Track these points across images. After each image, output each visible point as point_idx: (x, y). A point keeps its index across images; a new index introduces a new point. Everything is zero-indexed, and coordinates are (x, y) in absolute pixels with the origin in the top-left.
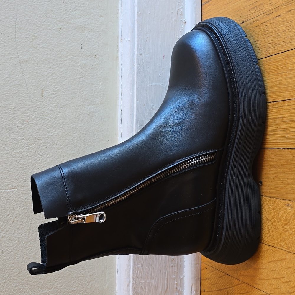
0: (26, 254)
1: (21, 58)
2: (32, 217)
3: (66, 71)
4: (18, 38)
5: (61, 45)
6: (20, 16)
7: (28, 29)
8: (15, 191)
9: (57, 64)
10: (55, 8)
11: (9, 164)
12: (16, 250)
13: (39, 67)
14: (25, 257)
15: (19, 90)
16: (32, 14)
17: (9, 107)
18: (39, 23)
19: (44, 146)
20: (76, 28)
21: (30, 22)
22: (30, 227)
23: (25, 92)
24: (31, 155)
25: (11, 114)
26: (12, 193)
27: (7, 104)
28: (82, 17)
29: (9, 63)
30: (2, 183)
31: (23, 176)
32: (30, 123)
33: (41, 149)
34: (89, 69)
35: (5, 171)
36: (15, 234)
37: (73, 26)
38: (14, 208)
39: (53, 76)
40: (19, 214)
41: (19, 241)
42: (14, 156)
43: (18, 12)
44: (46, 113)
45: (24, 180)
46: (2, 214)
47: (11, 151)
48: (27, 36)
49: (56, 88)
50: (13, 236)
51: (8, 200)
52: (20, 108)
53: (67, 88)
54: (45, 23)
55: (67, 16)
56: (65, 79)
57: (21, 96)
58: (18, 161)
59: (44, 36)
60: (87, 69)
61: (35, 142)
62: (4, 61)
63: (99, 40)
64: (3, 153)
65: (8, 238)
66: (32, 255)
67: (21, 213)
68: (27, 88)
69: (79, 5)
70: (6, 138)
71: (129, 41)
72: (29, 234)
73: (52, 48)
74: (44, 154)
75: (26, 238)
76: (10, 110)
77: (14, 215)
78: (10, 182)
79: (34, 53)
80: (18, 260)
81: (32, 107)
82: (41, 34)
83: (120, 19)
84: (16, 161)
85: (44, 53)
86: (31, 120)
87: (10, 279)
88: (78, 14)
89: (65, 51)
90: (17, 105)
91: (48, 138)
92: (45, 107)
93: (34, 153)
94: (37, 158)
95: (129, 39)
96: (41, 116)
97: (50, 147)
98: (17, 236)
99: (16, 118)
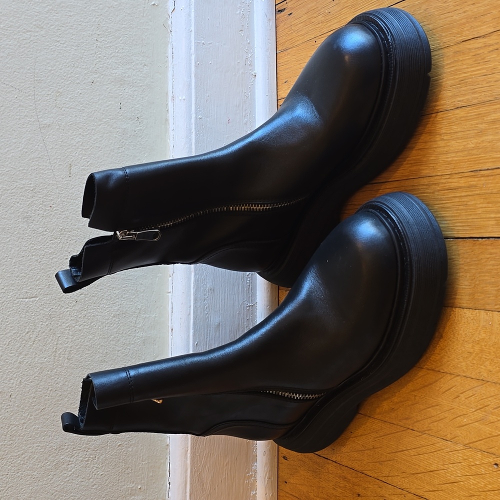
0: (51, 385)
1: (42, 121)
2: (59, 336)
3: (101, 139)
4: (37, 94)
5: (94, 104)
6: (40, 65)
7: (51, 83)
8: (35, 300)
9: (88, 130)
10: (85, 54)
11: (27, 264)
12: (38, 380)
13: (66, 133)
14: (50, 389)
15: (39, 164)
16: (56, 62)
17: (27, 188)
18: (65, 75)
19: (73, 240)
20: (112, 82)
21: (53, 73)
22: (56, 349)
23: (48, 167)
24: (56, 252)
25: (29, 197)
26: (31, 303)
27: (24, 184)
28: (121, 66)
29: (27, 129)
30: (19, 290)
31: (46, 280)
32: (55, 209)
33: (70, 244)
34: (130, 136)
35: (22, 275)
36: (37, 359)
37: (109, 79)
38: (35, 324)
39: (84, 146)
40: (41, 332)
41: (41, 368)
42: (34, 253)
43: (37, 60)
44: (76, 195)
45: (47, 286)
46: (20, 332)
47: (30, 247)
48: (50, 93)
49: (88, 162)
50: (34, 361)
51: (27, 313)
52: (40, 189)
53: (102, 162)
54: (72, 74)
55: (101, 66)
56: (100, 149)
57: (43, 174)
58: (39, 261)
59: (71, 93)
60: (128, 136)
61: (61, 234)
62: (19, 126)
63: (143, 98)
64: (19, 250)
65: (27, 364)
66: (59, 386)
67: (44, 330)
68: (50, 163)
69: (117, 51)
70: (23, 229)
71: (184, 99)
72: (55, 359)
73: (82, 108)
74: (73, 250)
75: (50, 363)
76: (29, 192)
77: (35, 333)
78: (29, 288)
79: (59, 115)
80: (41, 393)
81: (57, 188)
82: (68, 89)
83: (170, 69)
84: (37, 260)
85: (71, 115)
86: (56, 205)
87: (31, 419)
88: (116, 63)
89: (98, 112)
90: (37, 186)
91: (78, 229)
92: (73, 188)
93: (60, 250)
94: (64, 256)
95: (184, 98)
96: (68, 200)
97: (80, 241)
98: (39, 361)
99: (36, 202)
